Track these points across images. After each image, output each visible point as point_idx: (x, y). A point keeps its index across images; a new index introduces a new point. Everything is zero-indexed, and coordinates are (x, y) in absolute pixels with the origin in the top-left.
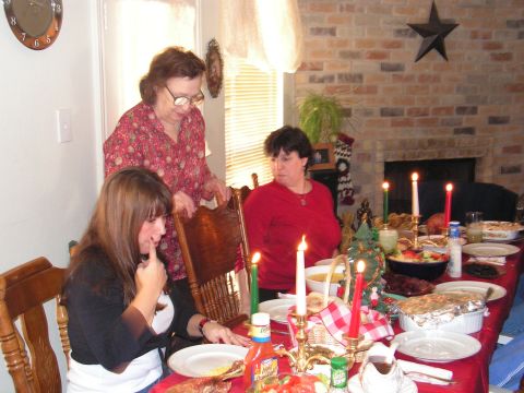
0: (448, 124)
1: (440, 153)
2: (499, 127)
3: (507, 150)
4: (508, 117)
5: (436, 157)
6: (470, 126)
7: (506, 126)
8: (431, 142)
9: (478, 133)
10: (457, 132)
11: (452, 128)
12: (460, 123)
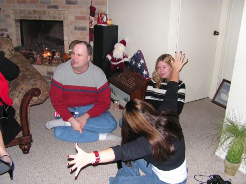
0: (44, 3)
1: (39, 17)
2: (72, 6)
3: (77, 18)
4: (77, 1)
5: (38, 19)
6: (55, 4)
7: (76, 6)
8: (35, 12)
9: (60, 9)
10: (49, 7)
11: (46, 6)
12: (50, 3)
